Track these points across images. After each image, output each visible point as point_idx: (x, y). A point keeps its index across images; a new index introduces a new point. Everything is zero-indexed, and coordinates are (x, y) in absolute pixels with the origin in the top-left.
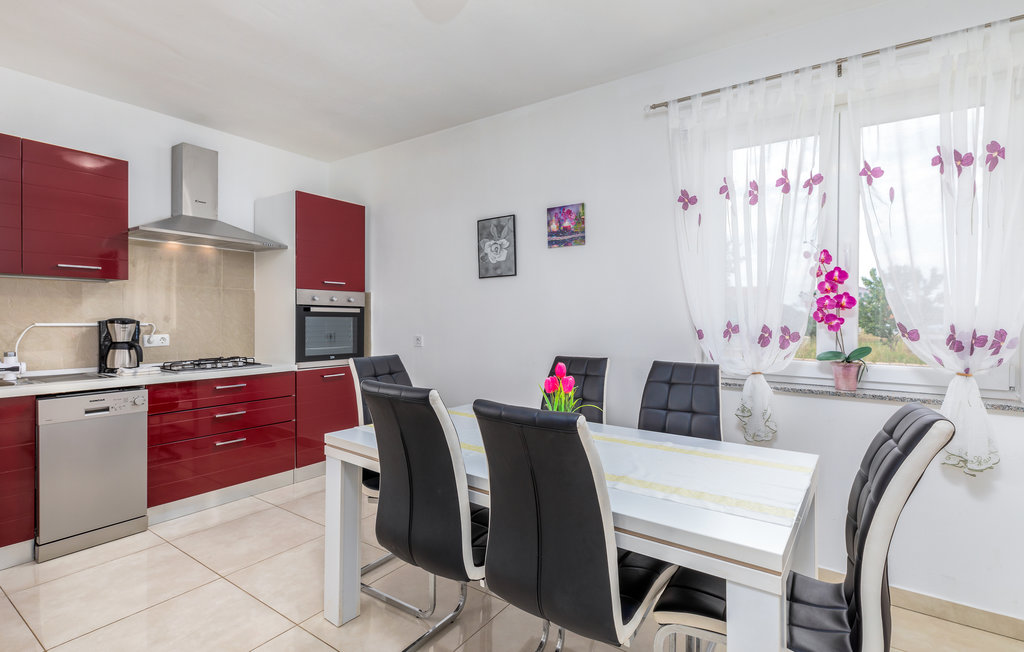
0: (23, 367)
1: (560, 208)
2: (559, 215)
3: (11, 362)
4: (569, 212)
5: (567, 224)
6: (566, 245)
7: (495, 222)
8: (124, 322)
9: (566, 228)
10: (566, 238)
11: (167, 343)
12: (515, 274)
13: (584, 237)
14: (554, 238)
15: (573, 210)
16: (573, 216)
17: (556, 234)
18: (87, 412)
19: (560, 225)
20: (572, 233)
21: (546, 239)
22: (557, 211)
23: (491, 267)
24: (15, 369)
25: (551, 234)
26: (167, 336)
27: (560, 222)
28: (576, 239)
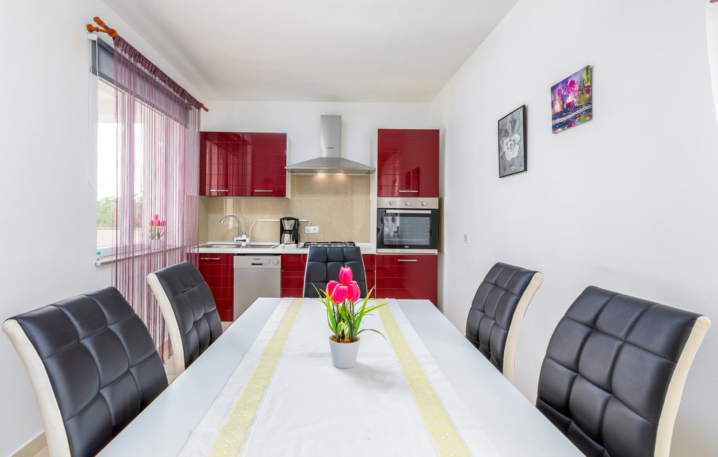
0: (248, 240)
1: (563, 82)
2: (563, 91)
3: (244, 237)
4: (572, 83)
5: (570, 99)
6: (570, 126)
7: (509, 118)
8: (288, 219)
9: (569, 105)
10: (569, 117)
11: (317, 231)
12: (526, 169)
13: (590, 110)
14: (559, 120)
15: (576, 79)
16: (576, 88)
17: (559, 115)
18: (253, 264)
19: (564, 102)
20: (576, 108)
21: (550, 123)
22: (560, 87)
23: (507, 164)
24: (245, 241)
25: (555, 116)
26: (317, 228)
27: (563, 99)
28: (579, 115)
